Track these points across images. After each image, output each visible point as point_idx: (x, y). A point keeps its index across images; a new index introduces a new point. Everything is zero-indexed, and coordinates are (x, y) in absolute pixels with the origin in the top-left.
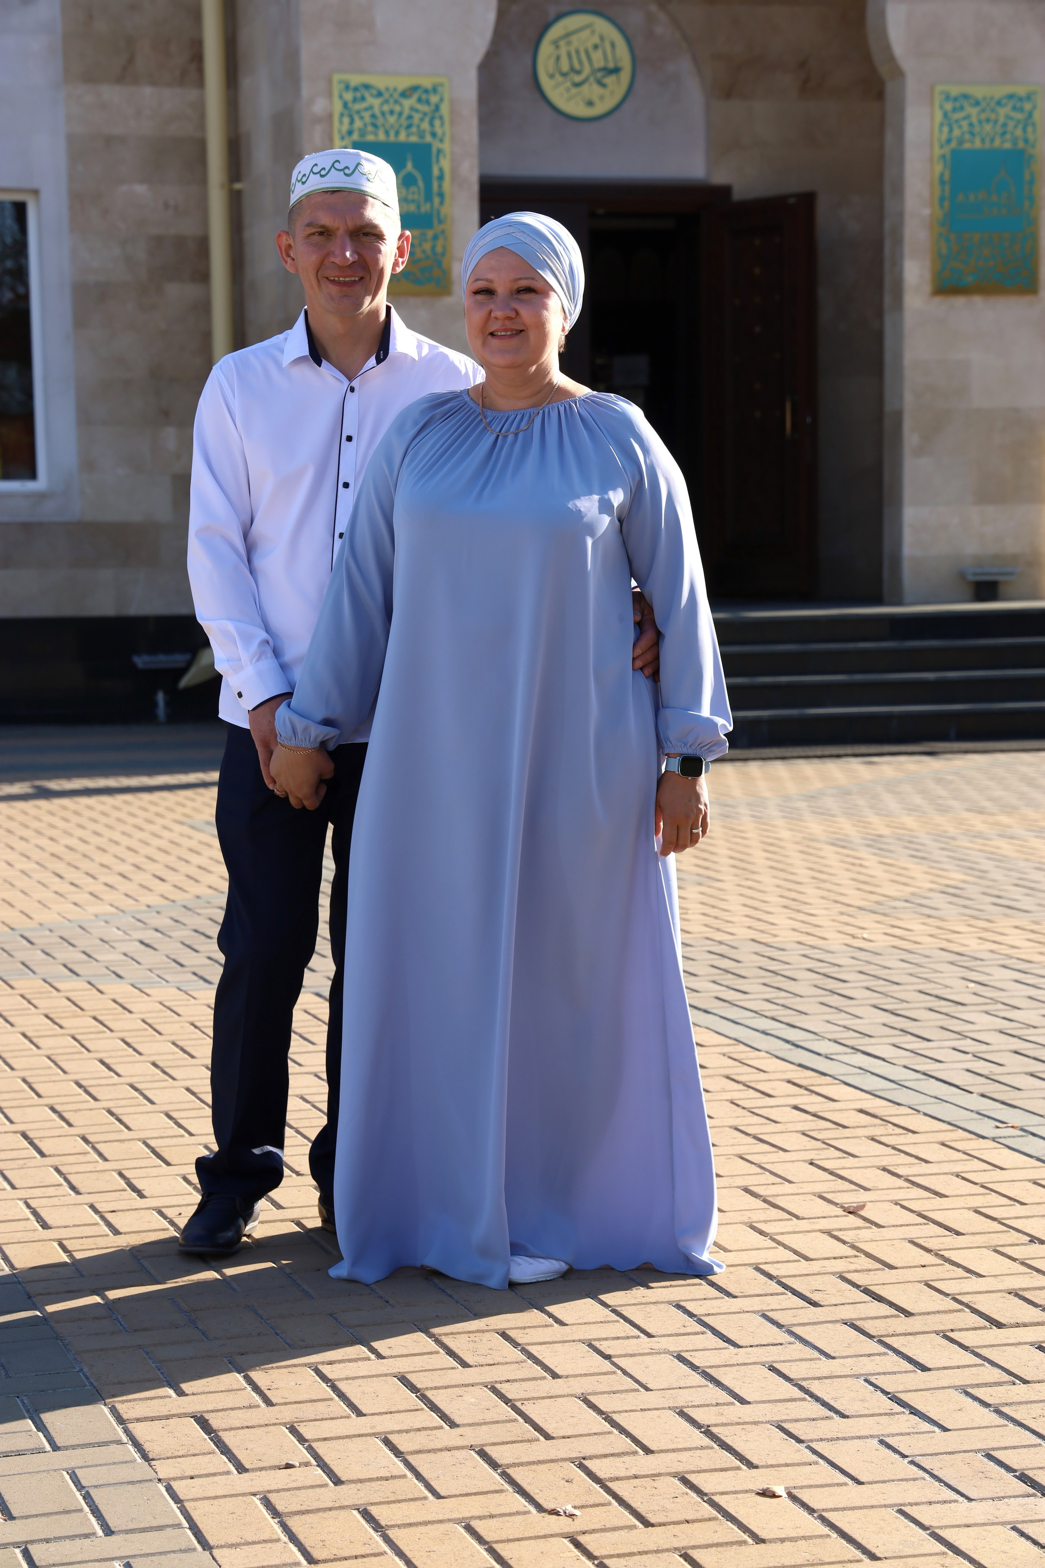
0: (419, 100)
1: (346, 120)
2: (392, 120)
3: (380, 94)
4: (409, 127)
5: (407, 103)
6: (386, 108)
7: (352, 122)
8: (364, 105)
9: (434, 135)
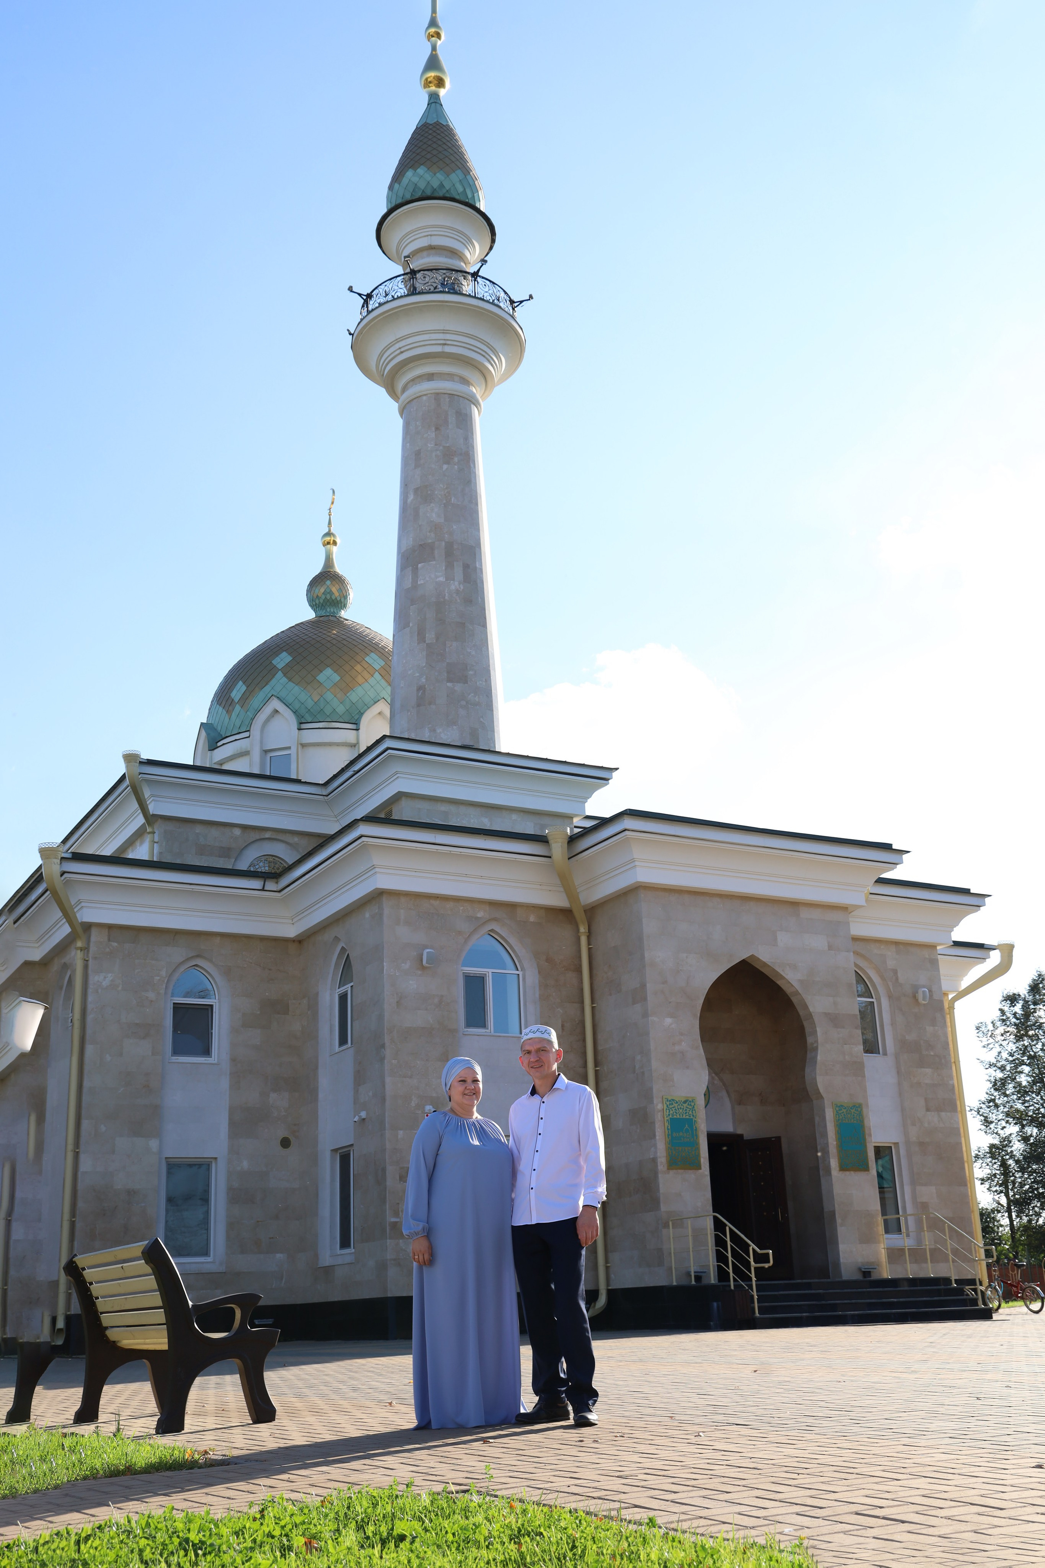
0: (688, 1104)
1: (668, 1111)
2: (681, 1111)
3: (677, 1103)
4: (686, 1113)
5: (685, 1105)
6: (679, 1107)
7: (669, 1112)
8: (673, 1106)
9: (693, 1116)
